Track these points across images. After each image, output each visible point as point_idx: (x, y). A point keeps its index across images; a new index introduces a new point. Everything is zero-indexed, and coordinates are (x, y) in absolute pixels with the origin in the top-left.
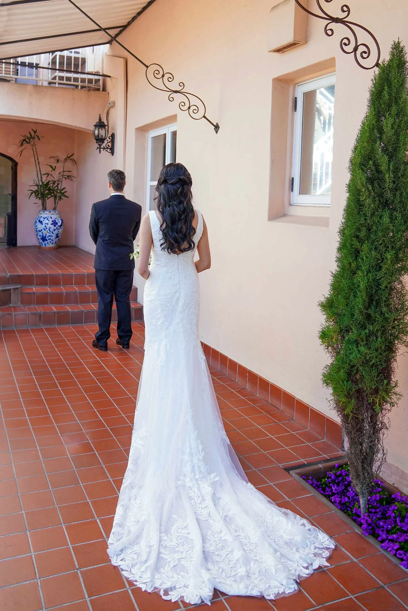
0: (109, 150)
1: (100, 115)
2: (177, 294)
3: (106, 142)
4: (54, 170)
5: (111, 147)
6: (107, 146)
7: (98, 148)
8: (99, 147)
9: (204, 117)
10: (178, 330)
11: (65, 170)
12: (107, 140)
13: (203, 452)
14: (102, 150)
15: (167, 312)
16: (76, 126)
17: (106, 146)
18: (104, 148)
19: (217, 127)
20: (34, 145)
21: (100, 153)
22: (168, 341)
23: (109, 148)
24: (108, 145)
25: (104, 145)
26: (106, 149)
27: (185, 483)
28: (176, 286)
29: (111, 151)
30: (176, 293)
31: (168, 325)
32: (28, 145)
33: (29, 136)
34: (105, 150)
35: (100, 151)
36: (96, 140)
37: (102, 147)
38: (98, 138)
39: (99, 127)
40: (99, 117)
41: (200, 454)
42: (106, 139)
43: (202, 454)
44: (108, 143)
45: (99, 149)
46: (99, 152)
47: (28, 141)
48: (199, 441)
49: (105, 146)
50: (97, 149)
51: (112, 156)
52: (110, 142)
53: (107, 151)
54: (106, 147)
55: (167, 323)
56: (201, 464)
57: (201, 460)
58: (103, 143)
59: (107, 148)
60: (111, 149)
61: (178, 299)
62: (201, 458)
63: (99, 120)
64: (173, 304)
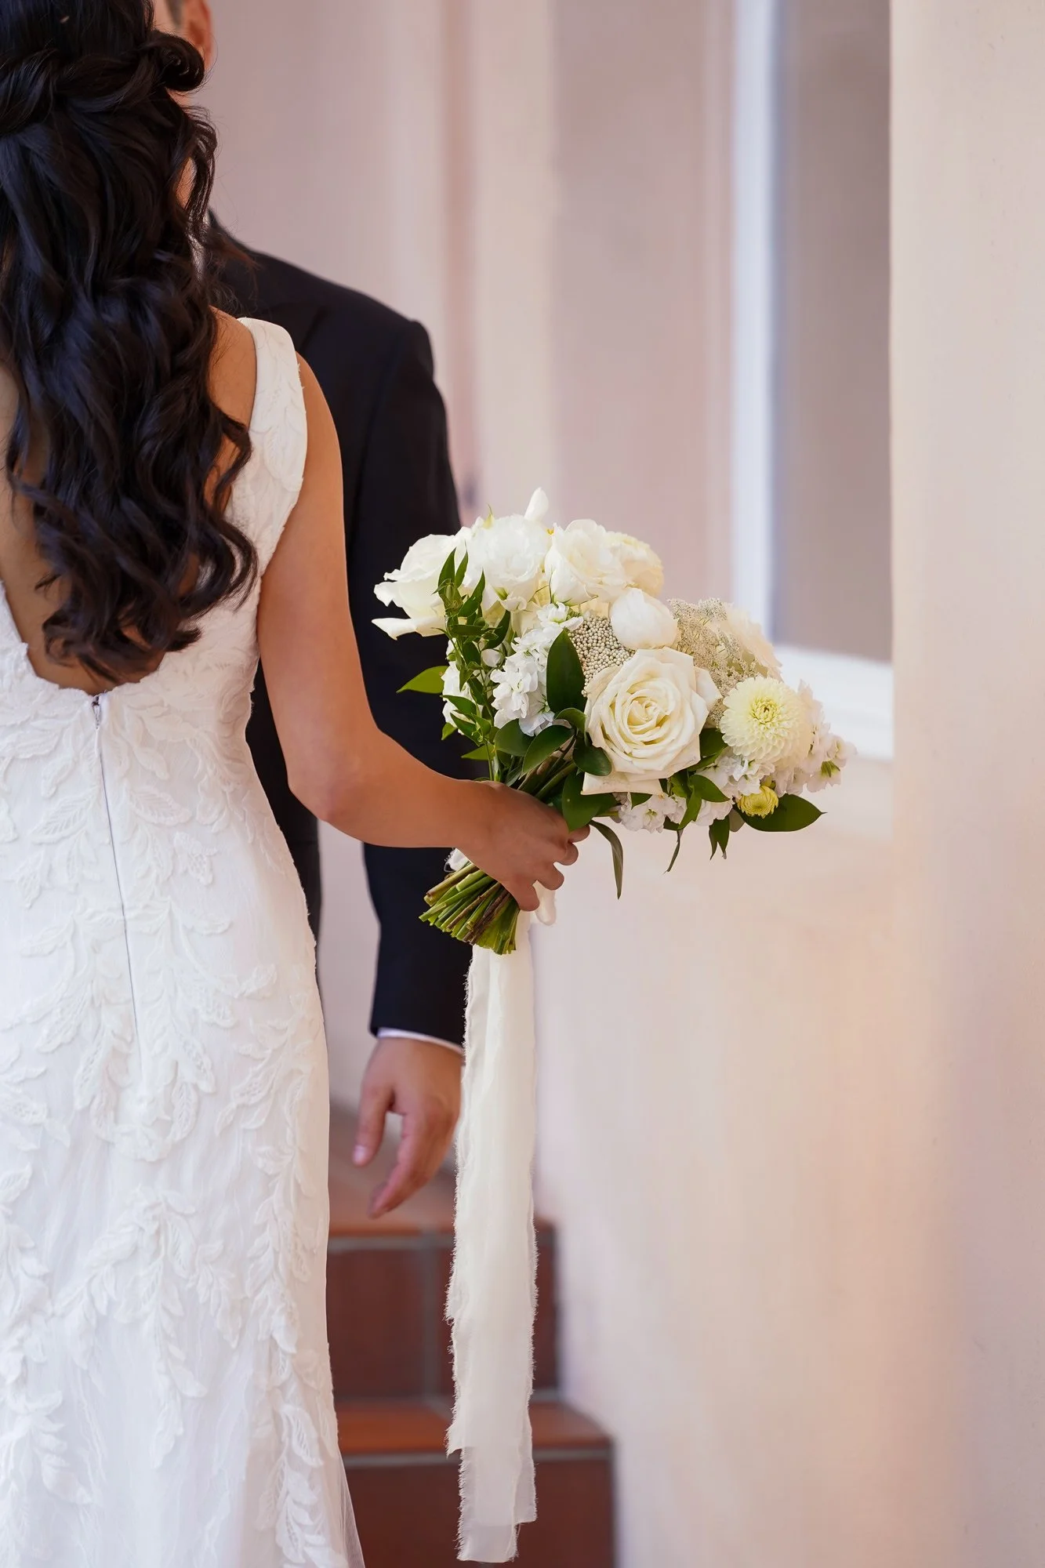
64: (78, 1104)
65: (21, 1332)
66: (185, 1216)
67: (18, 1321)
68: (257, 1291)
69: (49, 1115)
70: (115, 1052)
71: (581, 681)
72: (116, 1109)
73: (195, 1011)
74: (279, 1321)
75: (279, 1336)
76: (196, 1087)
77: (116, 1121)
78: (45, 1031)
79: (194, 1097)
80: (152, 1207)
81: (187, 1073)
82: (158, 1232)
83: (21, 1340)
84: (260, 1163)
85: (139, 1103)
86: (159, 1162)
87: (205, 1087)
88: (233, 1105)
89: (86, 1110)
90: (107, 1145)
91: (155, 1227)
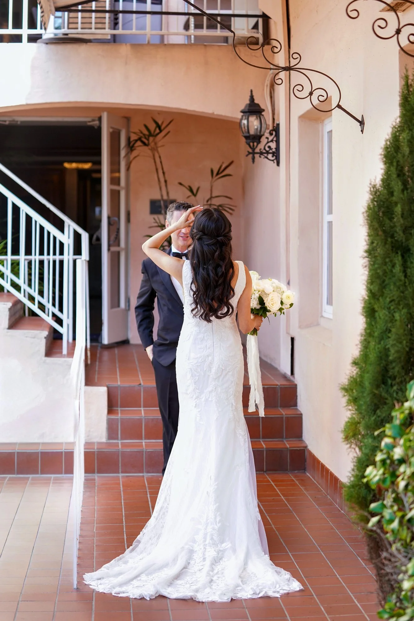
0: (270, 156)
1: (252, 91)
2: (210, 358)
3: (264, 140)
4: (195, 195)
5: (274, 150)
6: (267, 149)
7: (249, 153)
8: (250, 151)
9: (339, 106)
10: (210, 399)
11: (214, 195)
12: (267, 138)
13: (220, 524)
14: (257, 156)
15: (197, 378)
16: (213, 114)
17: (265, 149)
18: (261, 153)
19: (362, 123)
20: (154, 150)
21: (253, 161)
22: (199, 412)
23: (271, 151)
24: (269, 147)
25: (261, 146)
26: (266, 155)
27: (193, 548)
28: (209, 348)
29: (274, 157)
30: (208, 356)
31: (199, 393)
32: (145, 148)
33: (146, 132)
34: (262, 157)
35: (253, 159)
36: (246, 138)
37: (257, 150)
38: (248, 135)
39: (248, 114)
40: (249, 94)
41: (216, 525)
42: (263, 135)
43: (219, 525)
44: (268, 142)
45: (251, 156)
46: (251, 160)
47: (146, 141)
48: (218, 513)
49: (263, 148)
50: (247, 156)
51: (278, 167)
52: (272, 141)
53: (267, 158)
54: (264, 151)
55: (198, 391)
56: (215, 533)
57: (216, 530)
58: (259, 142)
59: (268, 153)
60: (273, 153)
61: (211, 363)
62: (216, 527)
63: (250, 100)
64: (205, 370)
65: (196, 400)
66: (220, 386)
67: (196, 399)
68: (230, 397)
69: (201, 371)
70: (210, 363)
71: (263, 301)
72: (210, 371)
73: (222, 358)
74: (233, 401)
75: (233, 403)
76: (222, 368)
77: (210, 372)
78: (201, 359)
79: (221, 370)
80: (215, 384)
81: (221, 367)
82: (215, 388)
83: (196, 401)
84: (231, 379)
85: (214, 370)
86: (216, 379)
87: (223, 368)
88: (227, 371)
89: (206, 370)
90: (209, 376)
91: (215, 387)
